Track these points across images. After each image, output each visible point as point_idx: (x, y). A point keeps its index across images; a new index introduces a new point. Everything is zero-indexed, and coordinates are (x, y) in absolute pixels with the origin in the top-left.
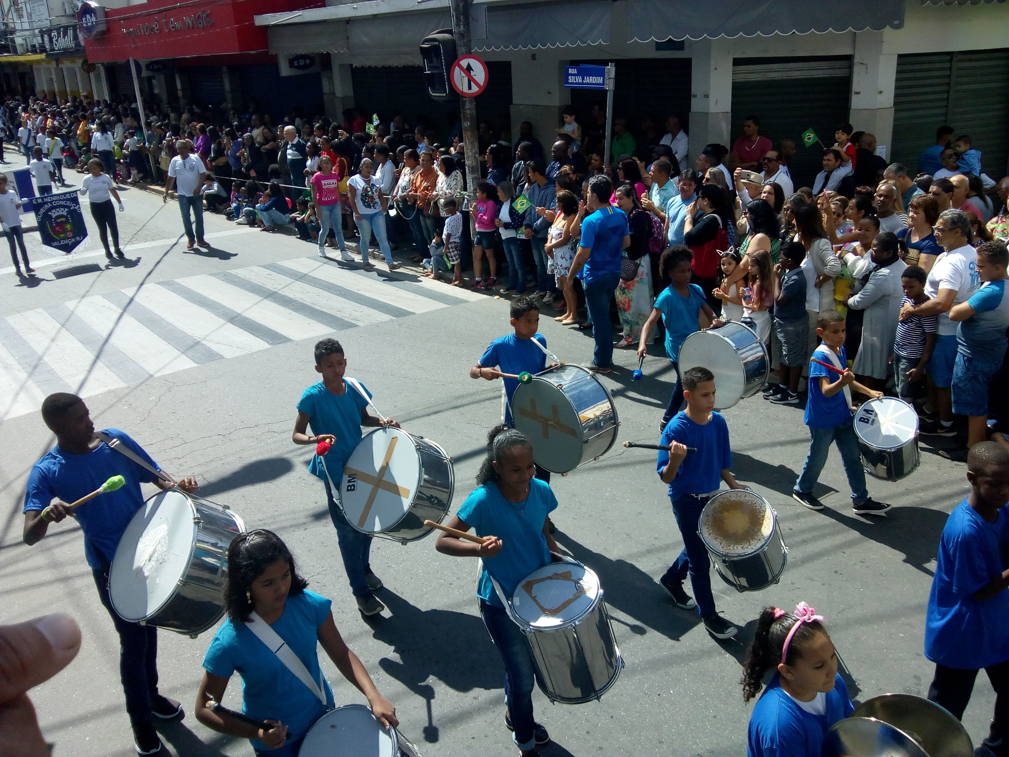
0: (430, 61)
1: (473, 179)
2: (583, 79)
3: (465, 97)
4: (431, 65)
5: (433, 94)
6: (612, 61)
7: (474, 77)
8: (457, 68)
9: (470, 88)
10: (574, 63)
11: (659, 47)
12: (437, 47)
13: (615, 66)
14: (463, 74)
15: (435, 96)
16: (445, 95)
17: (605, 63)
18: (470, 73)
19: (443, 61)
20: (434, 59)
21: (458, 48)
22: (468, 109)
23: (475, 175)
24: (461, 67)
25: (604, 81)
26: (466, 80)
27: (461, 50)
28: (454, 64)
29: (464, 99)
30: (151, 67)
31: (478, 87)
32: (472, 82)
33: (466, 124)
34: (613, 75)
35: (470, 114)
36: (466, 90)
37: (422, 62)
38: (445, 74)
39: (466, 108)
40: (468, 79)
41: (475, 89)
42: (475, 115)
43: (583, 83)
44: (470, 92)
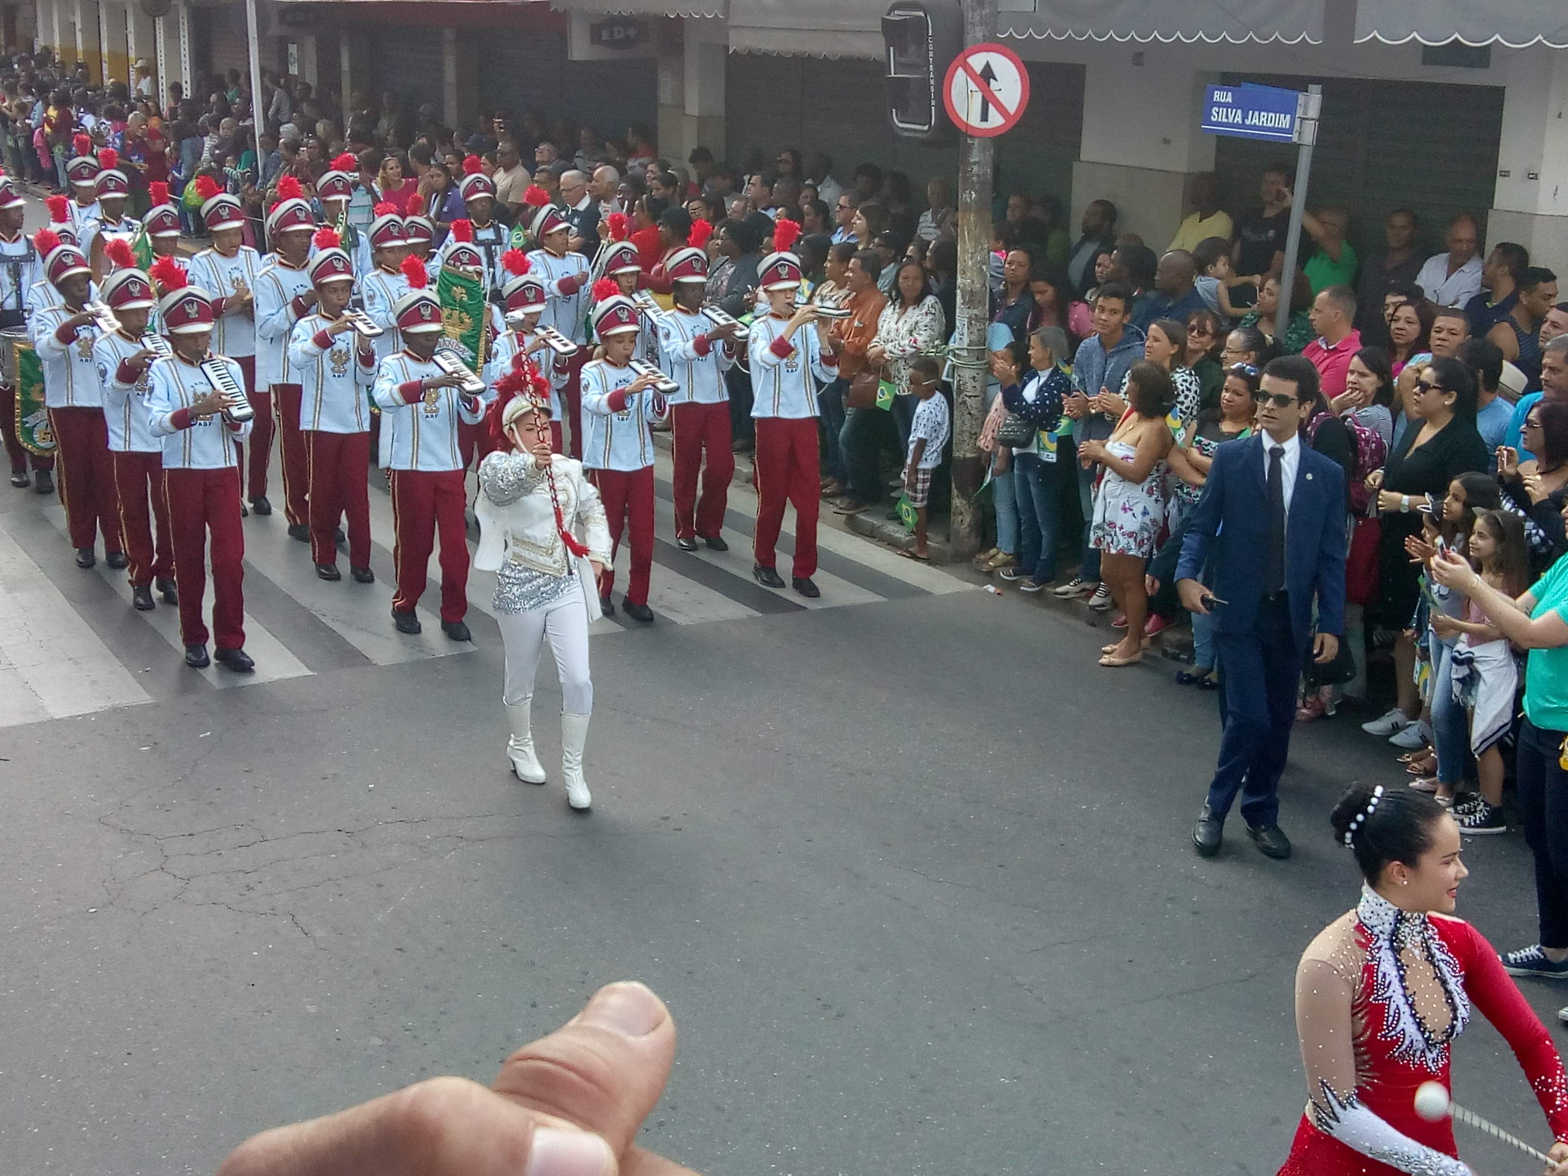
0: (901, 51)
1: (970, 319)
2: (1245, 117)
3: (971, 137)
4: (903, 60)
5: (901, 125)
6: (1316, 81)
7: (997, 94)
8: (960, 72)
9: (985, 117)
10: (1228, 80)
11: (1430, 56)
12: (921, 24)
13: (1322, 93)
14: (972, 86)
15: (906, 130)
16: (926, 128)
17: (1300, 84)
18: (989, 84)
19: (931, 54)
20: (913, 49)
21: (969, 27)
22: (974, 163)
23: (976, 312)
24: (969, 70)
25: (1292, 123)
26: (977, 98)
27: (974, 34)
28: (955, 63)
29: (969, 141)
30: (290, 18)
31: (1004, 117)
32: (990, 105)
33: (969, 196)
34: (1314, 111)
35: (978, 176)
36: (975, 121)
37: (884, 53)
38: (932, 82)
39: (972, 160)
40: (984, 98)
41: (996, 120)
42: (990, 177)
43: (1243, 126)
44: (984, 125)
